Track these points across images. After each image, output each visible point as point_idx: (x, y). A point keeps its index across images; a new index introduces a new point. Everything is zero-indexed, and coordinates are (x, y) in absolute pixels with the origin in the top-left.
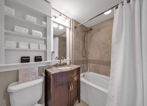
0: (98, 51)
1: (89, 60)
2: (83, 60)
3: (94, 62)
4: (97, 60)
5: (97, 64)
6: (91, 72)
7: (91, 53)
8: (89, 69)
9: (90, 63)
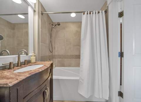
0: (63, 47)
1: (55, 55)
2: (49, 56)
3: (60, 57)
4: (62, 55)
5: (62, 58)
6: (57, 67)
7: (56, 49)
8: (55, 64)
9: (55, 58)
